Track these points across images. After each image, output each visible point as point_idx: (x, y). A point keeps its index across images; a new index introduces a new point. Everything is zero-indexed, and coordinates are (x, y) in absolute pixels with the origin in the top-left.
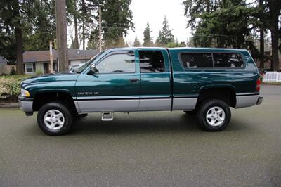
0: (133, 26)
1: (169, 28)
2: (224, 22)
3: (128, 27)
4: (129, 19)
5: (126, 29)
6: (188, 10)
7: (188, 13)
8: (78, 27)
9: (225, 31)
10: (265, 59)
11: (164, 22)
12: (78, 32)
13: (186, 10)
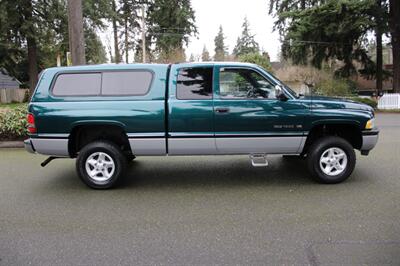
0: (196, 31)
1: (250, 33)
2: (320, 23)
3: (189, 33)
4: (190, 20)
5: (186, 35)
6: (275, 6)
7: (274, 11)
8: (119, 34)
9: (323, 36)
10: (384, 76)
11: (245, 24)
12: (119, 40)
13: (272, 6)
